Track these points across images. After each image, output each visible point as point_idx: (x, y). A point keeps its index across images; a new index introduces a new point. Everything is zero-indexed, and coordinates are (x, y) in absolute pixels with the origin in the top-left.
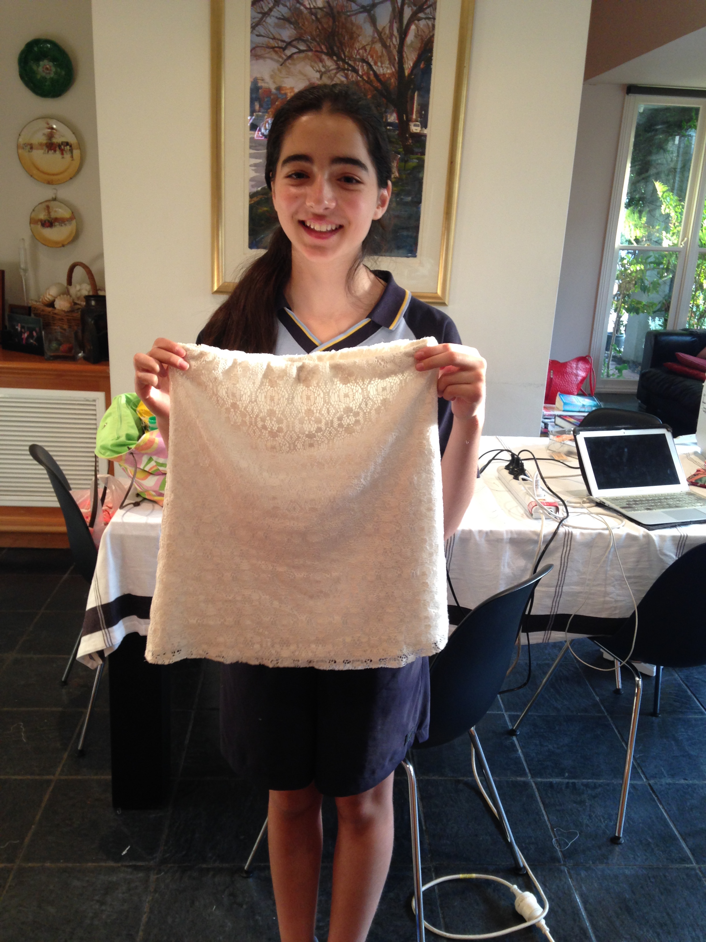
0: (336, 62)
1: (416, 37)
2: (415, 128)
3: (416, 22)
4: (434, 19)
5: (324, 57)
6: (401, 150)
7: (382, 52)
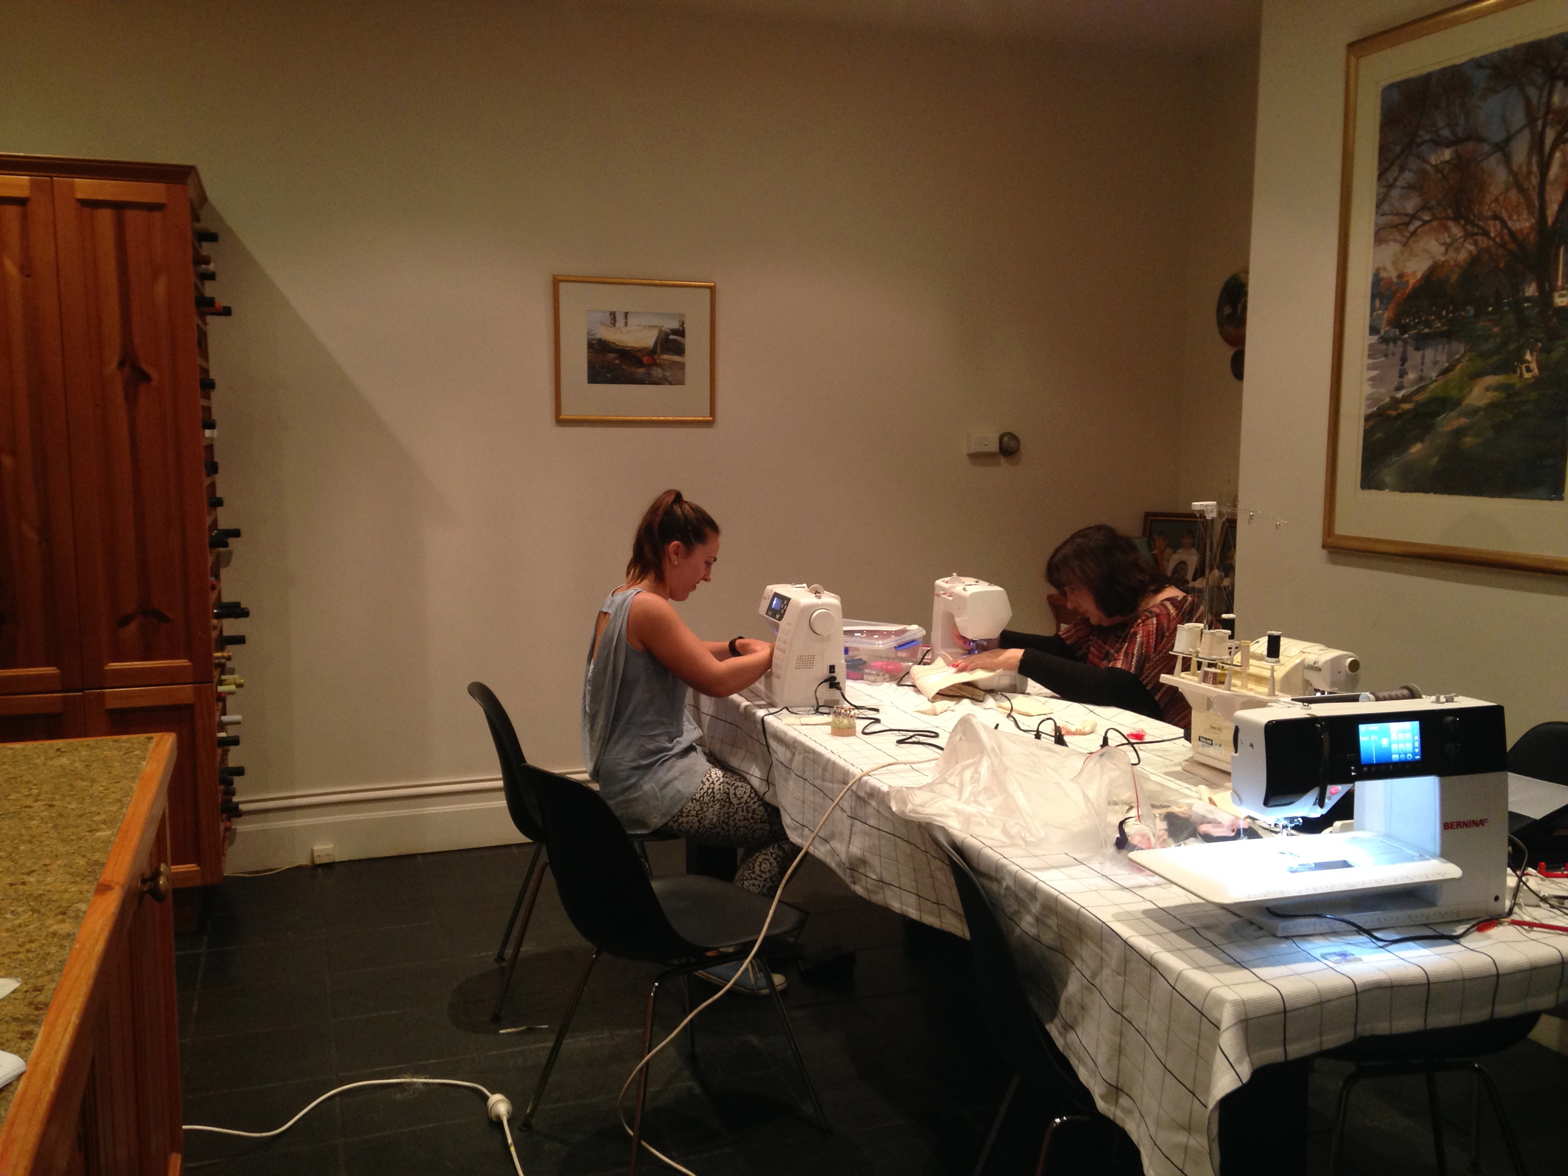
0: (1464, 228)
2: (1561, 300)
3: (1562, 146)
5: (1450, 224)
6: (1542, 335)
7: (1519, 202)
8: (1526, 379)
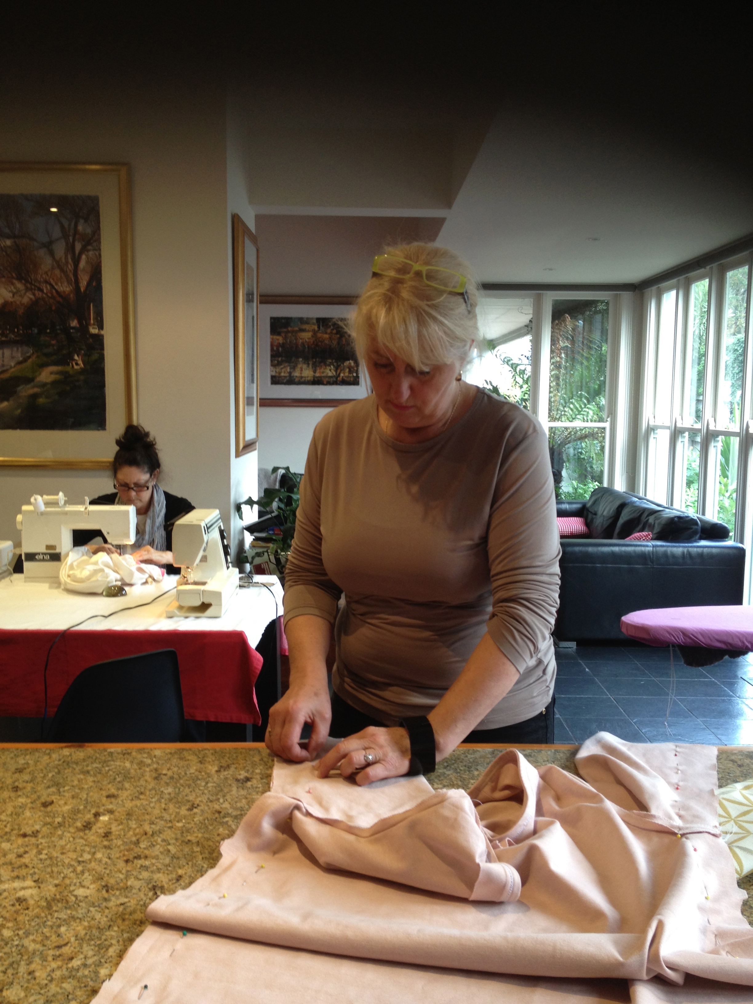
0: (25, 285)
1: (87, 262)
2: (94, 330)
3: (86, 253)
4: (100, 250)
5: (15, 281)
6: (84, 347)
7: (61, 276)
8: (76, 370)
